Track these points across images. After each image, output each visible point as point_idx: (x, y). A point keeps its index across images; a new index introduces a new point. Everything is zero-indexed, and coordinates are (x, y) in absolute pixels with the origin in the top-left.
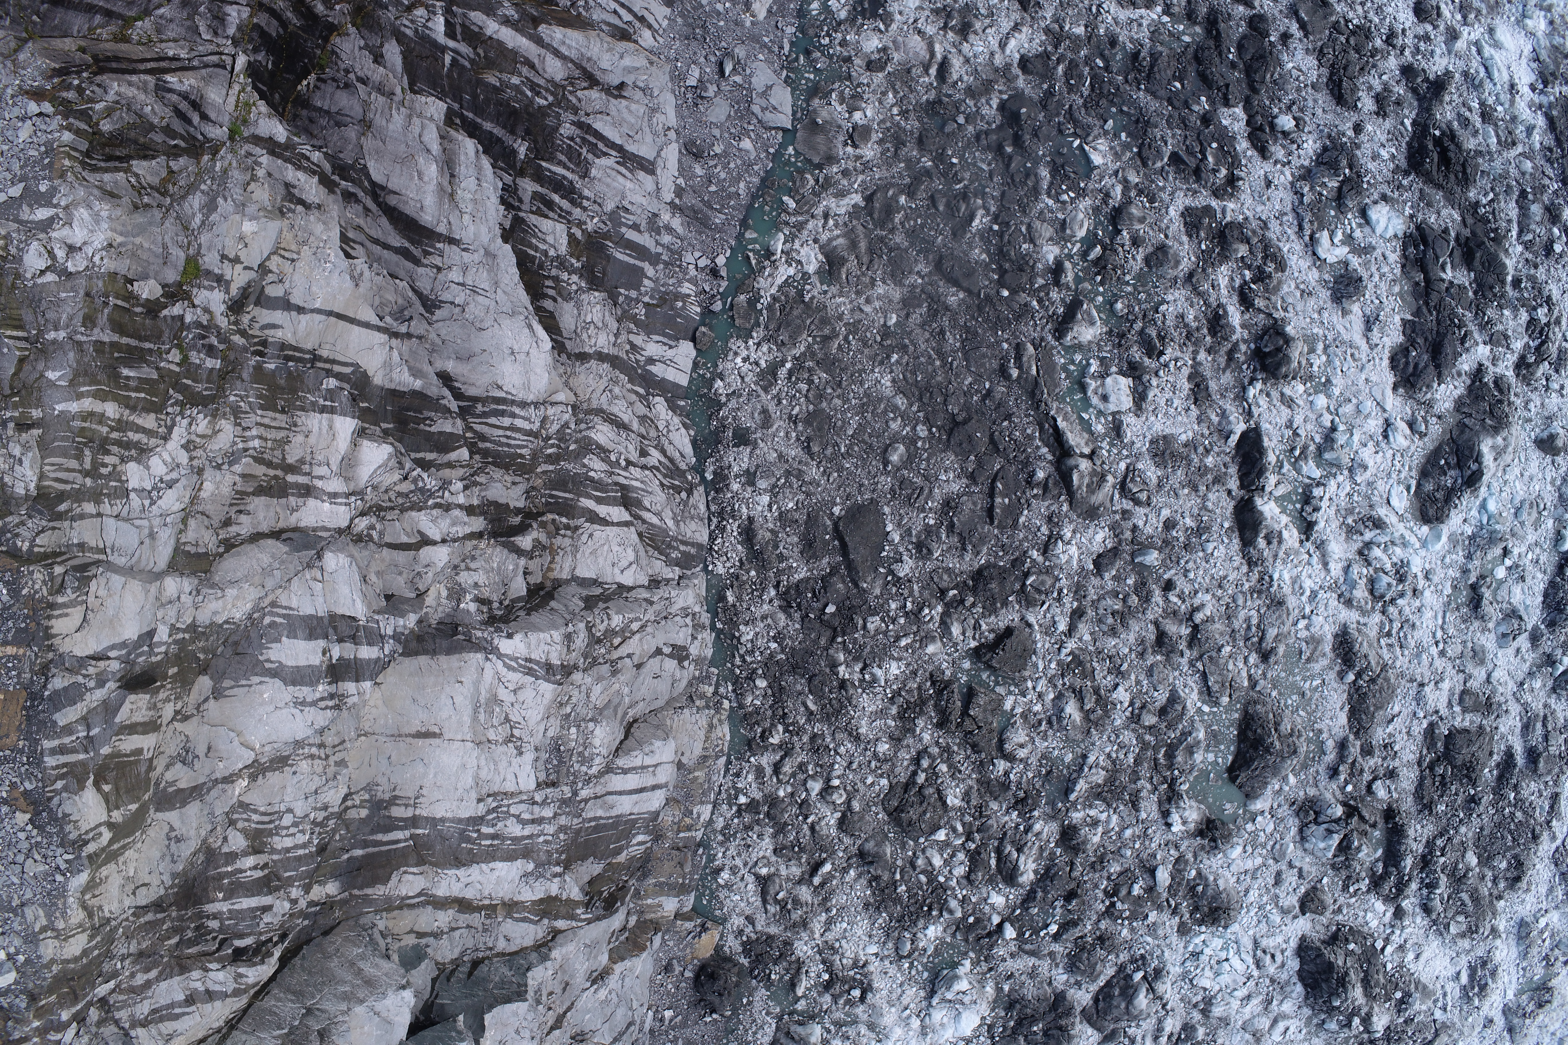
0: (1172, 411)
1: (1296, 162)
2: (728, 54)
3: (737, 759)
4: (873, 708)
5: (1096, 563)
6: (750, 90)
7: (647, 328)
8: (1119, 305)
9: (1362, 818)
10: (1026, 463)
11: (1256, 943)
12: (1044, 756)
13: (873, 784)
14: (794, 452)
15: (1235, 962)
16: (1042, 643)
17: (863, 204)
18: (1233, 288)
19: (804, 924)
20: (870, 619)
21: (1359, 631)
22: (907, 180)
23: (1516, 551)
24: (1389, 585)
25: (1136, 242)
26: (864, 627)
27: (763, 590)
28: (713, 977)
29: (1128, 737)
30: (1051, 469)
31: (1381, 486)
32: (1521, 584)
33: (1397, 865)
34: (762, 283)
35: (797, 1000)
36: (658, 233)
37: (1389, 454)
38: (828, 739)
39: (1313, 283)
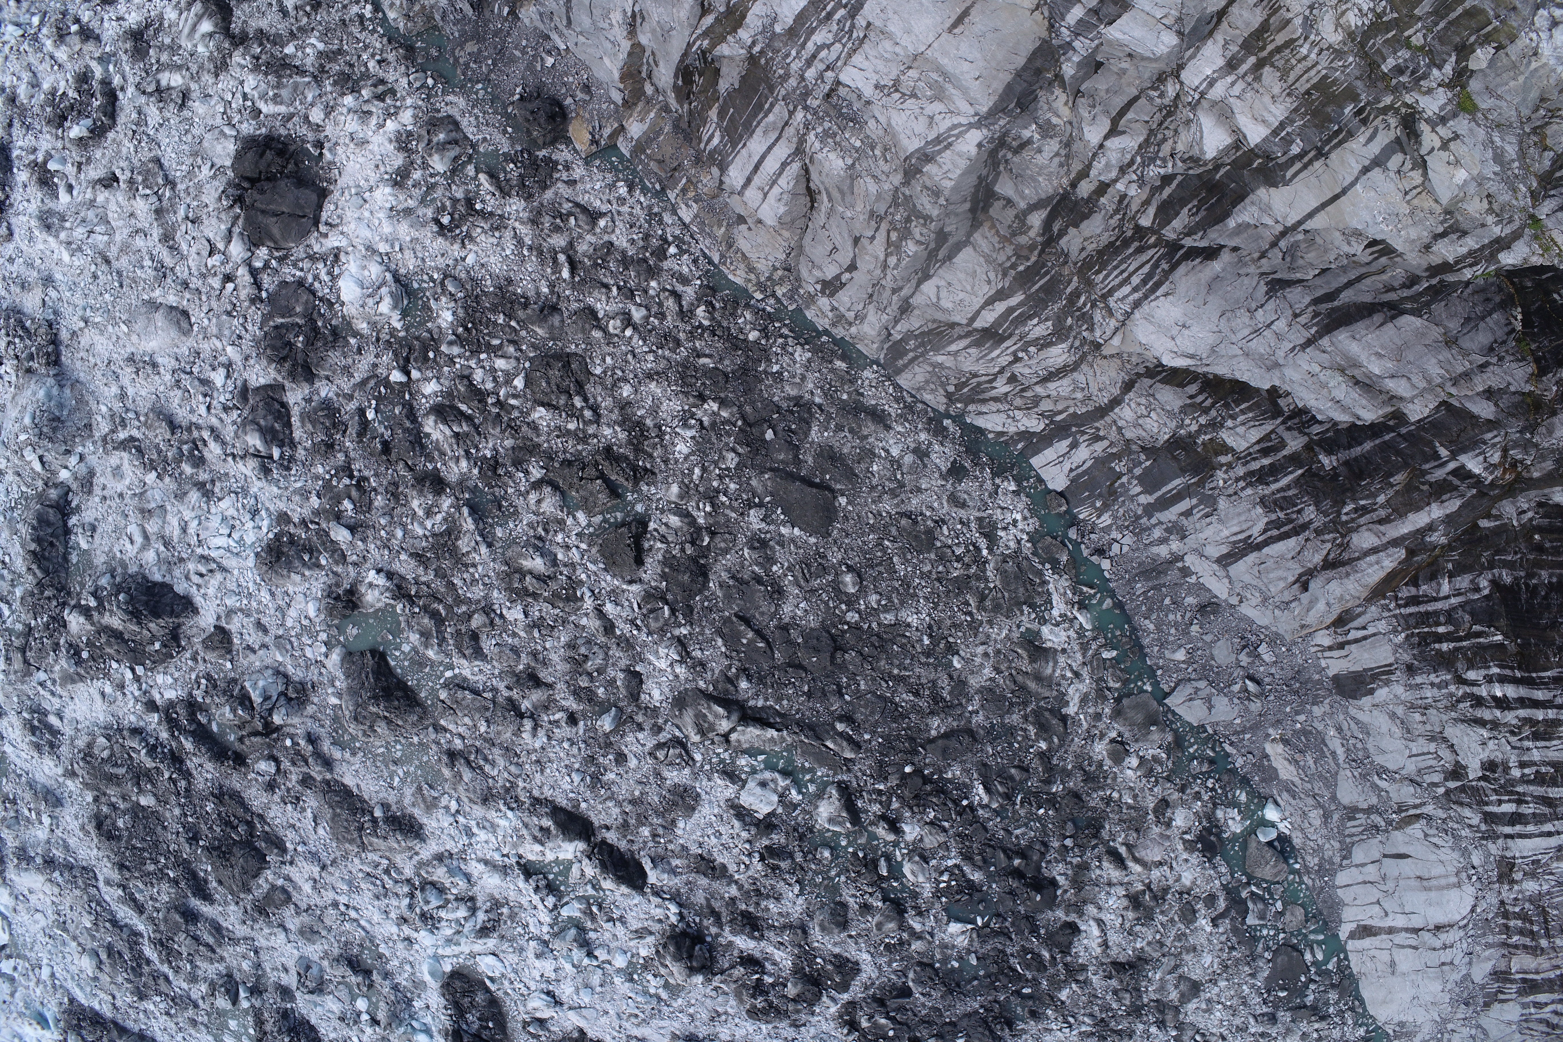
0: (710, 831)
2: (1262, 695)
3: (708, 271)
4: (664, 407)
5: (638, 675)
6: (1220, 691)
7: (1102, 462)
8: (827, 854)
9: (256, 734)
11: (224, 569)
12: (516, 513)
13: (604, 361)
14: (914, 503)
15: (222, 541)
16: (609, 581)
17: (1064, 711)
18: (767, 959)
19: (534, 222)
20: (737, 460)
21: (410, 848)
22: (1055, 761)
23: (368, 1031)
24: (427, 903)
25: (866, 908)
26: (734, 450)
27: (825, 395)
28: (552, 117)
29: (477, 593)
30: (742, 696)
31: (512, 958)
32: (339, 1015)
33: (193, 734)
34: (1064, 583)
35: (477, 171)
36: (1167, 530)
37: (533, 985)
38: (667, 353)
39: (718, 1029)
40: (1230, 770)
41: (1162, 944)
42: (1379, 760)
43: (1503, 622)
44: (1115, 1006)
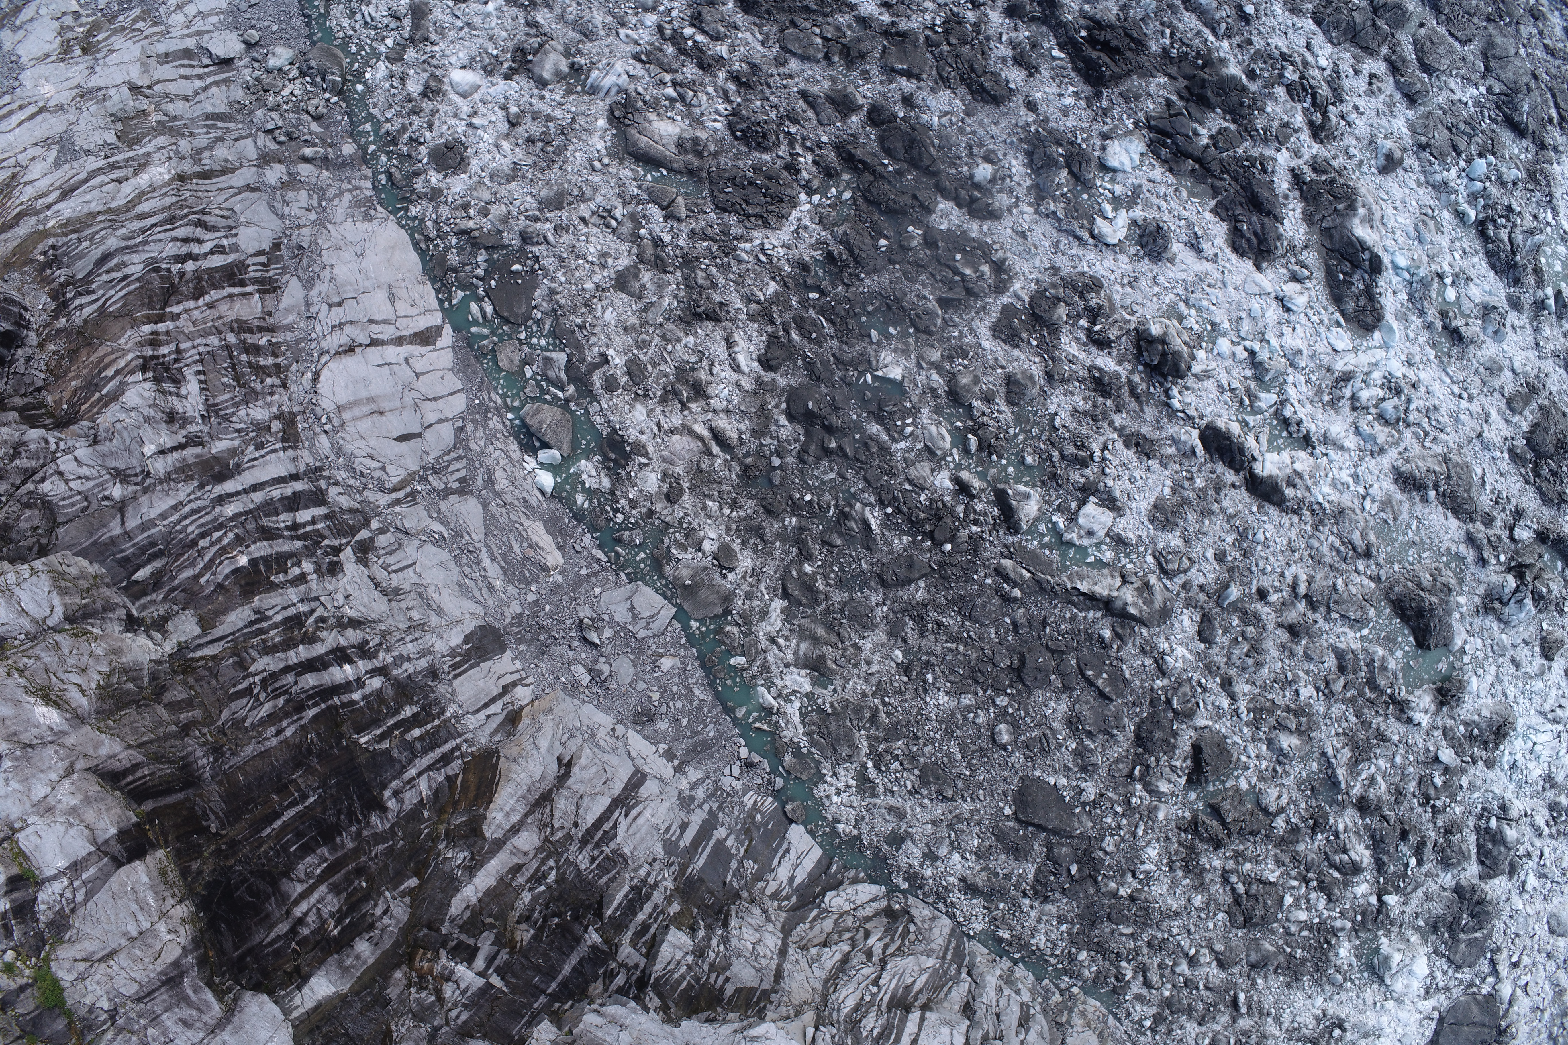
0: (1140, 483)
1: (1021, 192)
2: (579, 625)
3: (1118, 1008)
4: (1166, 887)
5: (1202, 640)
6: (624, 628)
7: (766, 868)
8: (1029, 460)
9: (1529, 567)
10: (1090, 638)
12: (1298, 785)
13: (1215, 925)
14: (938, 810)
16: (1223, 727)
17: (786, 603)
18: (1085, 345)
20: (1104, 845)
21: (1407, 461)
22: (795, 550)
23: (1446, 268)
24: (1395, 407)
25: (988, 399)
26: (1106, 853)
27: (1019, 907)
29: (1337, 709)
30: (1108, 622)
31: (1321, 347)
32: (1471, 284)
34: (787, 734)
36: (692, 799)
37: (1303, 319)
38: (1160, 935)
39: (1129, 267)
40: (597, 530)
41: (664, 337)
42: (444, 555)
43: (362, 759)
44: (714, 270)
